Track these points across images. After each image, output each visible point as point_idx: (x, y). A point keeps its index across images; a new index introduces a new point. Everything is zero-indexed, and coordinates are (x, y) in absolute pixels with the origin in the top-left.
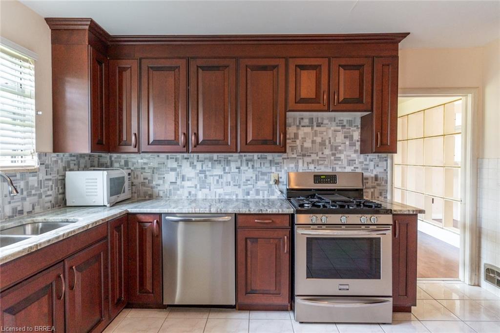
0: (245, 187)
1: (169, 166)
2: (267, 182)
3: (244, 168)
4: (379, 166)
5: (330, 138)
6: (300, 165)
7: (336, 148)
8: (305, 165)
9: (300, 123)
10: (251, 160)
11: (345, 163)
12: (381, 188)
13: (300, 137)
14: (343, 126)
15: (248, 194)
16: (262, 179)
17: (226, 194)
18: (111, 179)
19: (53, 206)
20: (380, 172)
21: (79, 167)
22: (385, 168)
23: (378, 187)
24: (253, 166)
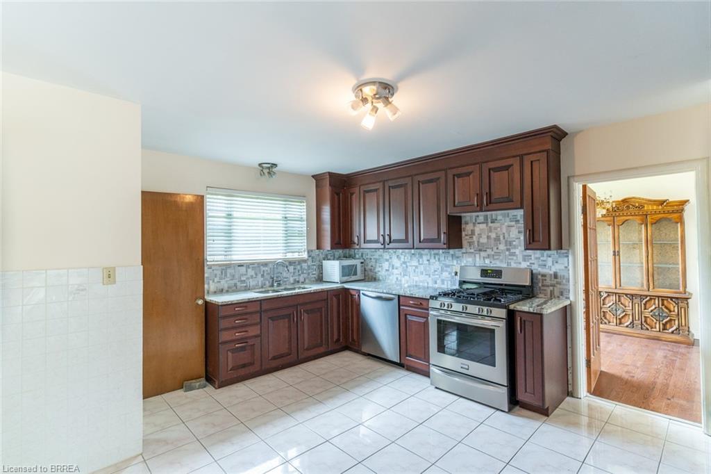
0: (433, 277)
1: (385, 258)
2: (450, 274)
3: (432, 260)
4: (559, 262)
5: (504, 234)
6: (478, 259)
7: (511, 243)
8: (482, 259)
9: (476, 221)
10: (437, 254)
11: (520, 258)
12: (561, 287)
13: (476, 234)
14: (516, 221)
15: (436, 283)
16: (446, 271)
17: (421, 282)
18: (343, 266)
19: (317, 280)
20: (560, 270)
21: (334, 257)
22: (567, 265)
23: (558, 286)
24: (439, 259)
